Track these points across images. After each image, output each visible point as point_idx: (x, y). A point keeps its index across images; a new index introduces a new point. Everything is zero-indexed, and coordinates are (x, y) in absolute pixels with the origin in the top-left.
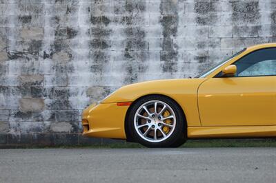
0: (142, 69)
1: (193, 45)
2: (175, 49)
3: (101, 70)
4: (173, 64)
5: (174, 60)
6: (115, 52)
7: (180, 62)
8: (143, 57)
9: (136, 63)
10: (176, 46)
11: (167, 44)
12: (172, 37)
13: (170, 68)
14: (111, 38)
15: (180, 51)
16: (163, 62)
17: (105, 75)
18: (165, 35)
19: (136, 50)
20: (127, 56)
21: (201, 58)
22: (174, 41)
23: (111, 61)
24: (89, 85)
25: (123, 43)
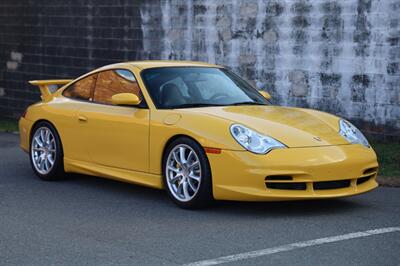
0: (337, 52)
1: (385, 24)
2: (368, 28)
3: (301, 51)
4: (365, 46)
5: (366, 42)
6: (314, 31)
7: (373, 45)
8: (339, 37)
9: (331, 44)
10: (370, 25)
11: (361, 22)
12: (366, 13)
13: (363, 52)
14: (311, 15)
15: (373, 31)
16: (356, 44)
17: (305, 58)
18: (360, 11)
19: (332, 30)
20: (324, 35)
21: (393, 39)
22: (368, 19)
23: (310, 42)
24: (291, 68)
25: (320, 20)
